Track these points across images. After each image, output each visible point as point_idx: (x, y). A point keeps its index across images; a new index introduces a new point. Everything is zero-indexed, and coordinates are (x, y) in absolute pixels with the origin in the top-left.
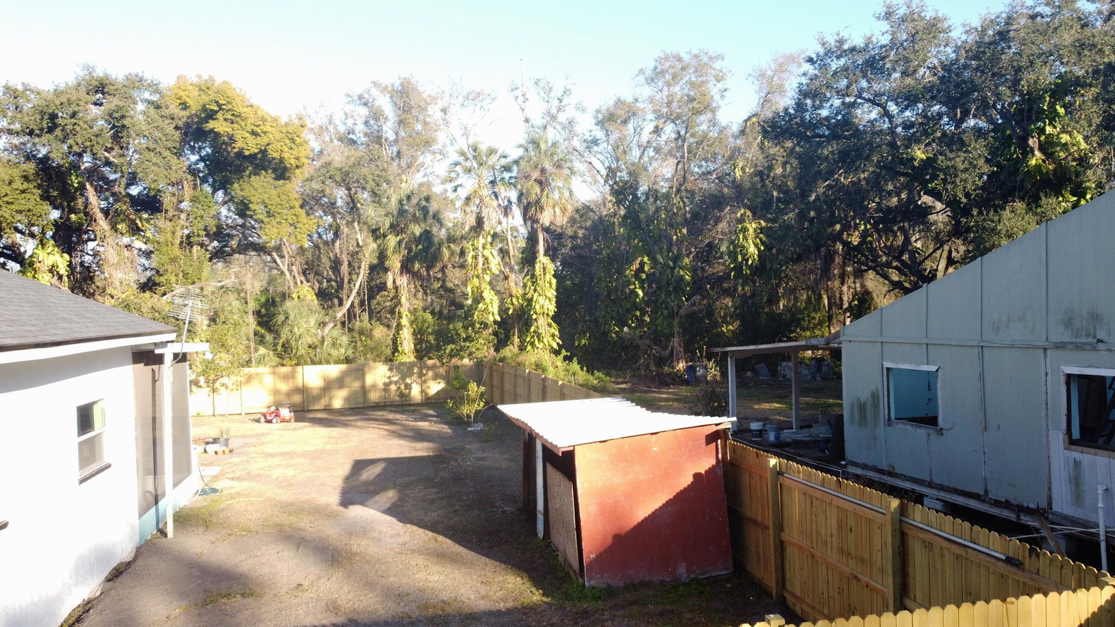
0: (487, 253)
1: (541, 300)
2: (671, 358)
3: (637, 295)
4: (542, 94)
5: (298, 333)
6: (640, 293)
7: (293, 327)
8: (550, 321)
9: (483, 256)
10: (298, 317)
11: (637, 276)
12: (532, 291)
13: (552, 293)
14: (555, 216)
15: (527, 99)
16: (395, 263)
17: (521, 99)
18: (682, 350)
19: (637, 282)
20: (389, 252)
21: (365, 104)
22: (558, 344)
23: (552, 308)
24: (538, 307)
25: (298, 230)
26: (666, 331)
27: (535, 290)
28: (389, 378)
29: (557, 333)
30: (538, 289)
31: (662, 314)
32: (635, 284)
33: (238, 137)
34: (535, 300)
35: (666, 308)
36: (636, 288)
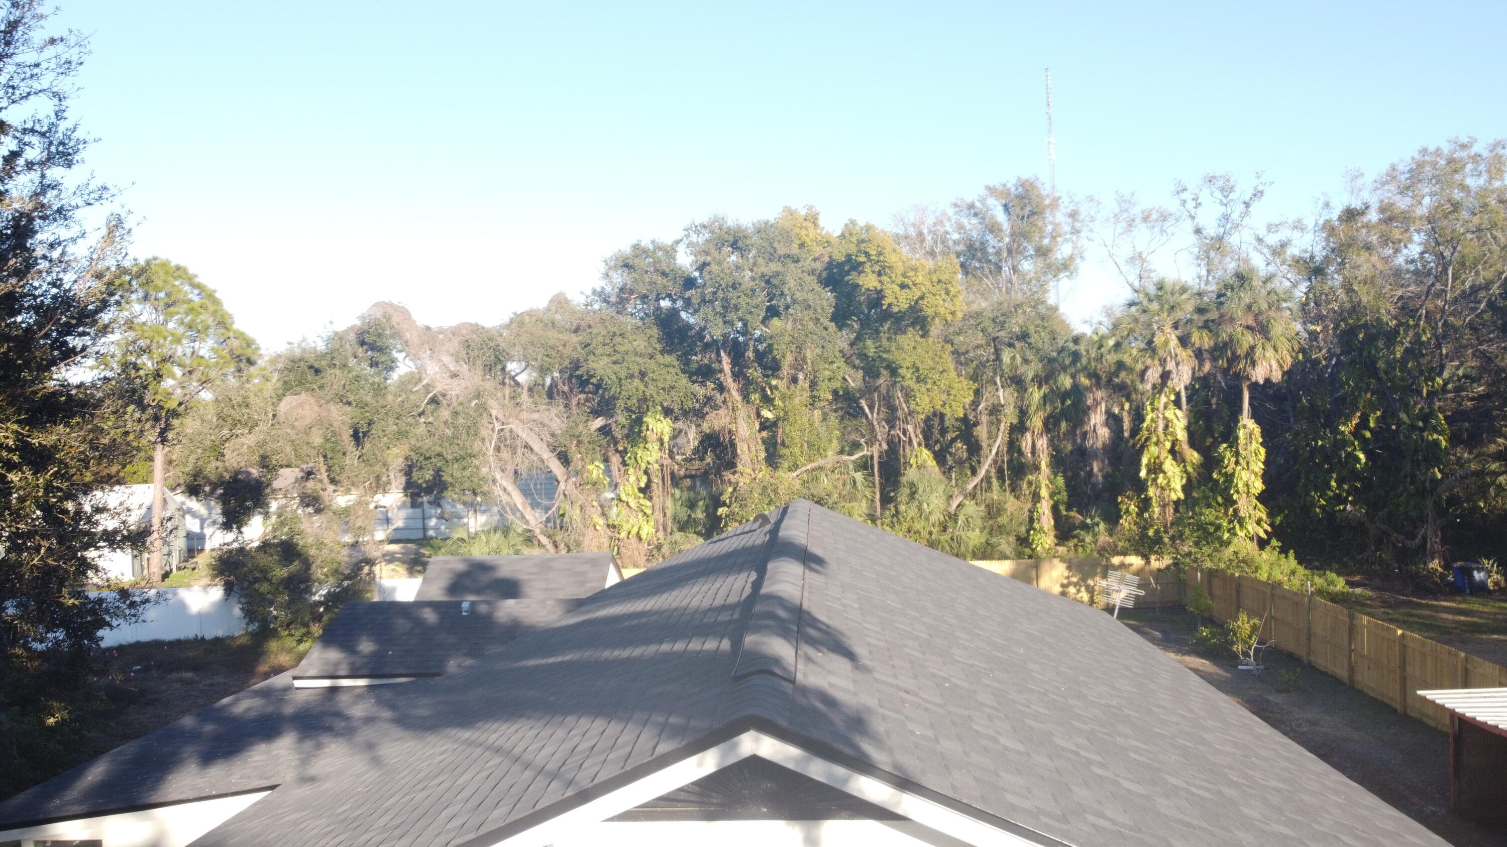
0: (1169, 414)
1: (1245, 475)
2: (1422, 552)
3: (1358, 460)
4: (1218, 194)
5: (928, 511)
6: (1362, 456)
7: (921, 503)
8: (1255, 501)
9: (1165, 418)
10: (928, 489)
11: (1356, 433)
12: (1232, 465)
13: (1258, 466)
14: (1271, 371)
15: (1200, 204)
16: (1036, 422)
17: (1191, 204)
18: (1438, 540)
19: (1356, 443)
20: (1033, 409)
21: (976, 215)
22: (1266, 532)
23: (1258, 486)
24: (1240, 485)
25: (952, 397)
26: (1414, 514)
27: (1237, 463)
28: (1068, 578)
29: (1264, 517)
30: (1241, 461)
31: (1405, 489)
32: (1353, 444)
33: (888, 292)
34: (1236, 475)
35: (1412, 483)
36: (1355, 449)
